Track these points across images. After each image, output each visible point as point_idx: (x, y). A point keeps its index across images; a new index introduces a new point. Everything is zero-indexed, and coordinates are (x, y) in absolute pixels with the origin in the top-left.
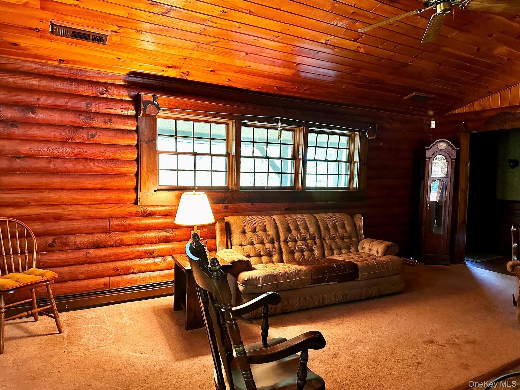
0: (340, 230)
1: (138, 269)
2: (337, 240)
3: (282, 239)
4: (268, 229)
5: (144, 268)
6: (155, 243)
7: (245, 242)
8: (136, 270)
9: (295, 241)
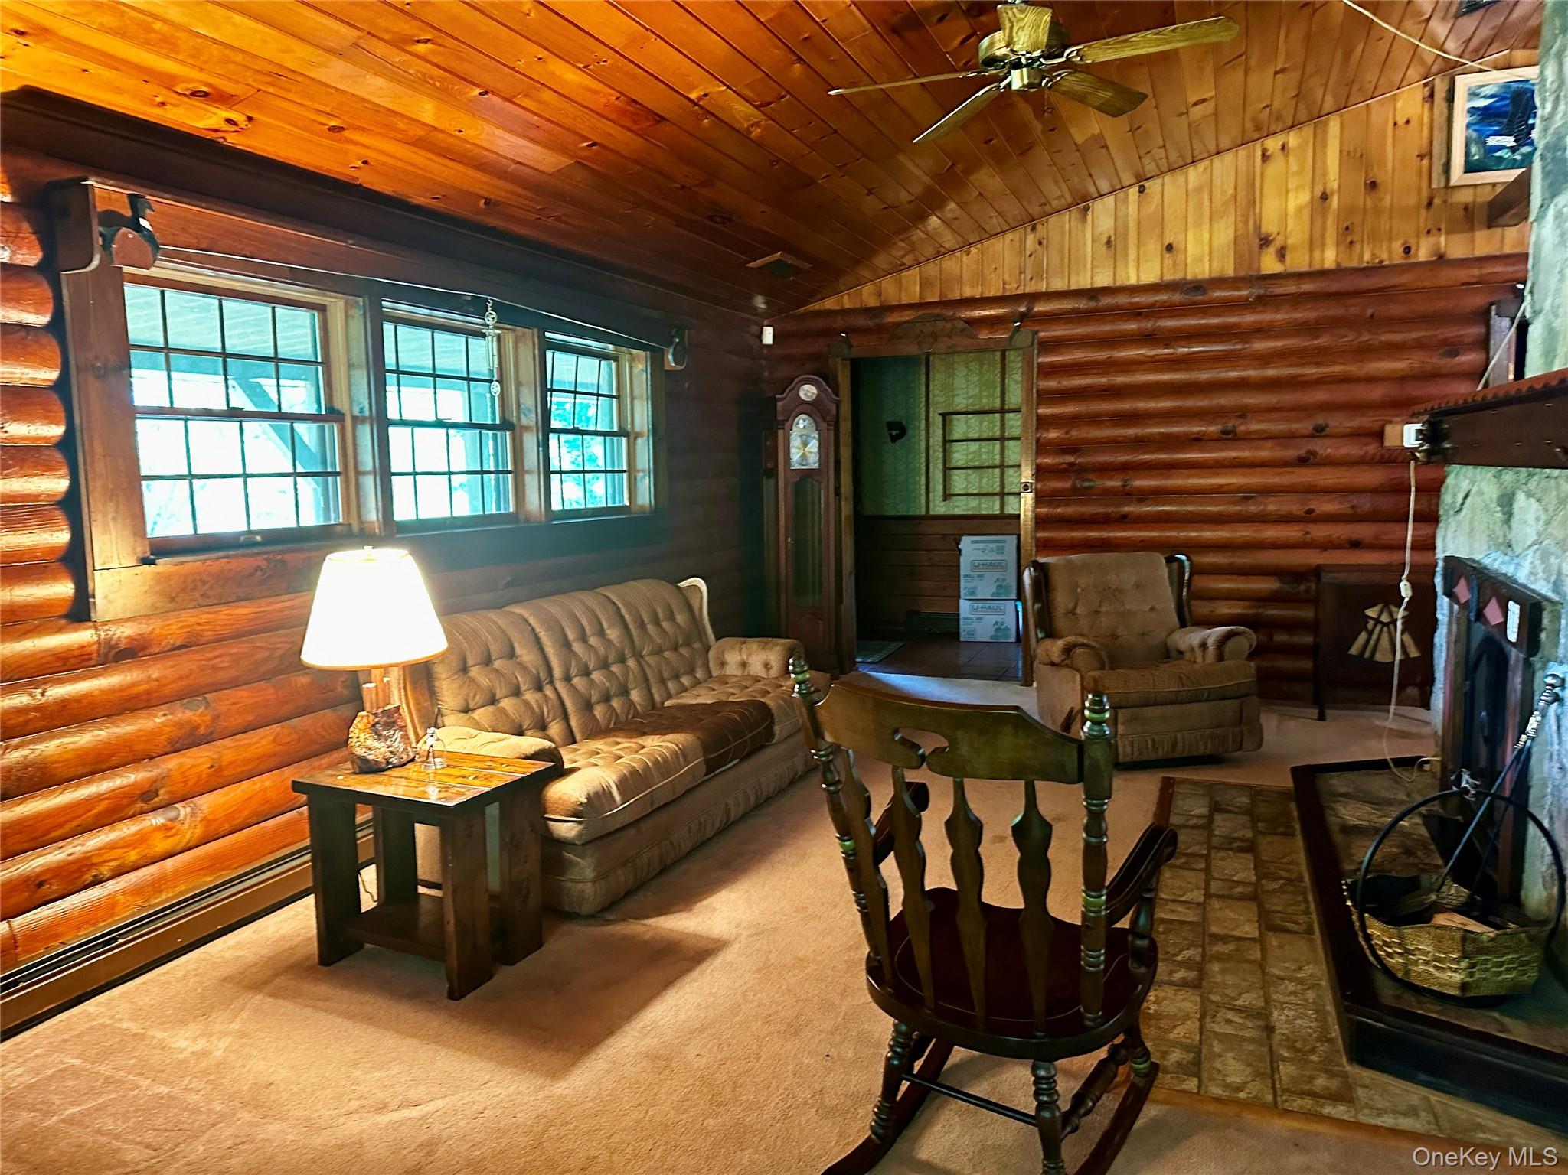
0: (665, 624)
1: (111, 864)
2: (667, 654)
3: (557, 673)
4: (519, 651)
5: (133, 856)
6: (152, 758)
7: (478, 697)
8: (105, 870)
9: (586, 673)
